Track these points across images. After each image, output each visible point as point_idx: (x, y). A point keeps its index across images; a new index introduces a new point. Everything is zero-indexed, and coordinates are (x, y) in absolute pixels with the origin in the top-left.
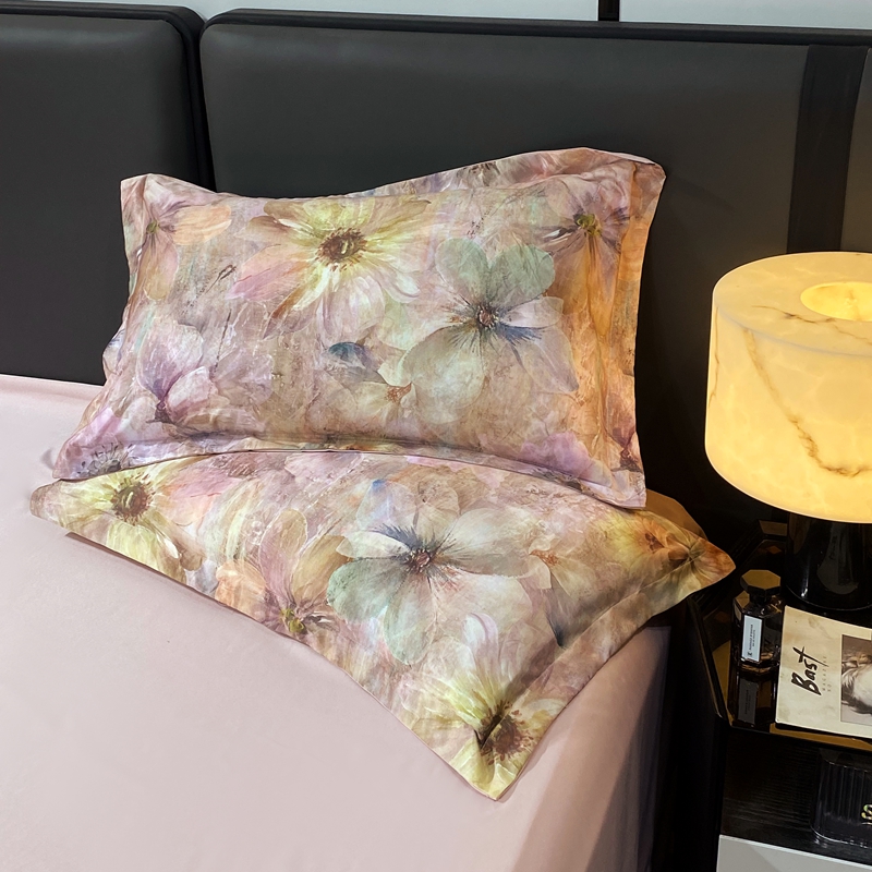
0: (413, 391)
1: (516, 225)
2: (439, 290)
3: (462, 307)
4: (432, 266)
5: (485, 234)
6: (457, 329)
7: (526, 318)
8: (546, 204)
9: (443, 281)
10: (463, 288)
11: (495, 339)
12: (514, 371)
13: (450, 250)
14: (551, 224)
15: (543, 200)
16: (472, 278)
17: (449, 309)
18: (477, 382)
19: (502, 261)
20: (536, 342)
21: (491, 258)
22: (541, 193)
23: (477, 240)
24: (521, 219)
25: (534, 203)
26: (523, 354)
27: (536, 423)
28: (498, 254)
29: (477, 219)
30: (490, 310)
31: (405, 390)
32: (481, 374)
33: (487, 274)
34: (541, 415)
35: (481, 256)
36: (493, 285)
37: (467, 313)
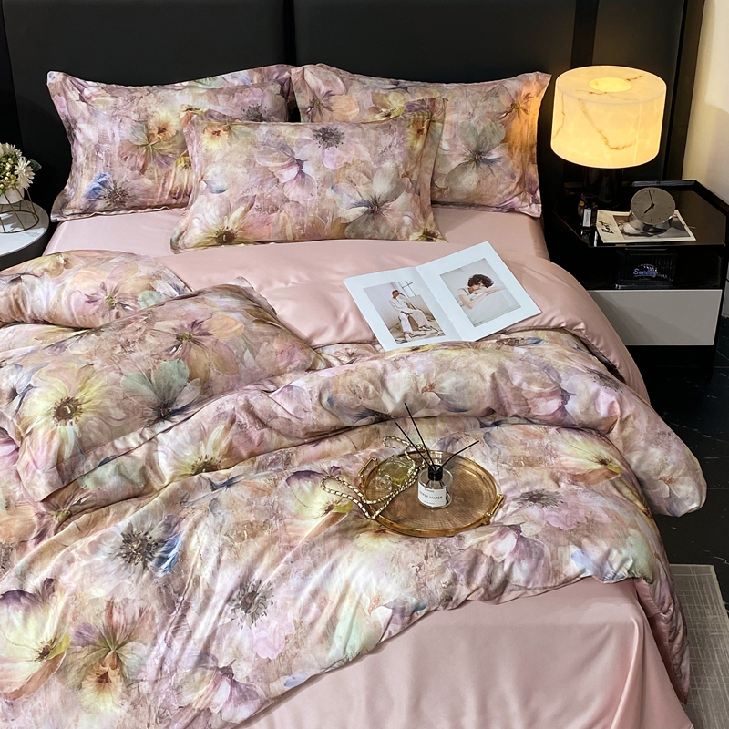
0: (449, 189)
1: (488, 113)
2: (458, 147)
3: (468, 153)
4: (455, 136)
5: (475, 118)
6: (467, 163)
7: (495, 155)
8: (499, 101)
9: (460, 143)
10: (468, 145)
11: (482, 165)
12: (490, 178)
13: (461, 127)
14: (502, 111)
15: (498, 98)
16: (472, 140)
17: (463, 155)
18: (475, 184)
19: (483, 131)
20: (499, 164)
21: (479, 130)
22: (497, 95)
23: (472, 121)
24: (490, 110)
25: (494, 100)
26: (494, 169)
27: (499, 196)
28: (482, 128)
29: (471, 111)
30: (480, 153)
31: (445, 189)
32: (477, 180)
33: (477, 138)
34: (501, 192)
35: (475, 129)
36: (480, 142)
37: (470, 156)
